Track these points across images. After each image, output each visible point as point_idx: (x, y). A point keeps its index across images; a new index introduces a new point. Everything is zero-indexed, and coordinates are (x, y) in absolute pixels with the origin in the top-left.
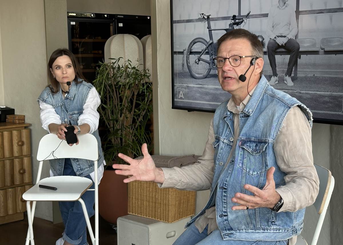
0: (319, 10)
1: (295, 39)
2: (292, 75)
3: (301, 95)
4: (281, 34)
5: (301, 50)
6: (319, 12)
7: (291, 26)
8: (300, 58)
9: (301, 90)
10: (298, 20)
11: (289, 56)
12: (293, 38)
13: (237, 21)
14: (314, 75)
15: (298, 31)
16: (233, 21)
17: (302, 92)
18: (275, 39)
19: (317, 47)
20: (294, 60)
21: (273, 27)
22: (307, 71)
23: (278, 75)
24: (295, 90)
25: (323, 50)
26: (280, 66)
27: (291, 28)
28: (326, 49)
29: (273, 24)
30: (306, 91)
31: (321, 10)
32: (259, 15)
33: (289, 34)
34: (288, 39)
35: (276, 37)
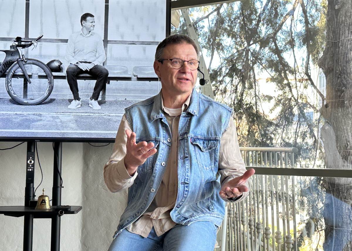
0: (131, 41)
1: (103, 65)
2: (100, 99)
3: (110, 117)
4: (84, 60)
5: (109, 76)
6: (131, 43)
7: (97, 53)
8: (109, 83)
9: (110, 113)
10: (106, 48)
11: (95, 81)
12: (100, 65)
13: (23, 43)
14: (126, 99)
15: (106, 58)
16: (17, 43)
17: (111, 115)
18: (77, 65)
19: (129, 74)
20: (101, 84)
21: (74, 52)
22: (118, 96)
23: (81, 99)
24: (103, 113)
25: (136, 77)
26: (84, 91)
27: (97, 55)
28: (139, 76)
29: (74, 50)
30: (116, 114)
31: (133, 41)
32: (56, 40)
33: (95, 60)
34: (94, 65)
35: (79, 62)
